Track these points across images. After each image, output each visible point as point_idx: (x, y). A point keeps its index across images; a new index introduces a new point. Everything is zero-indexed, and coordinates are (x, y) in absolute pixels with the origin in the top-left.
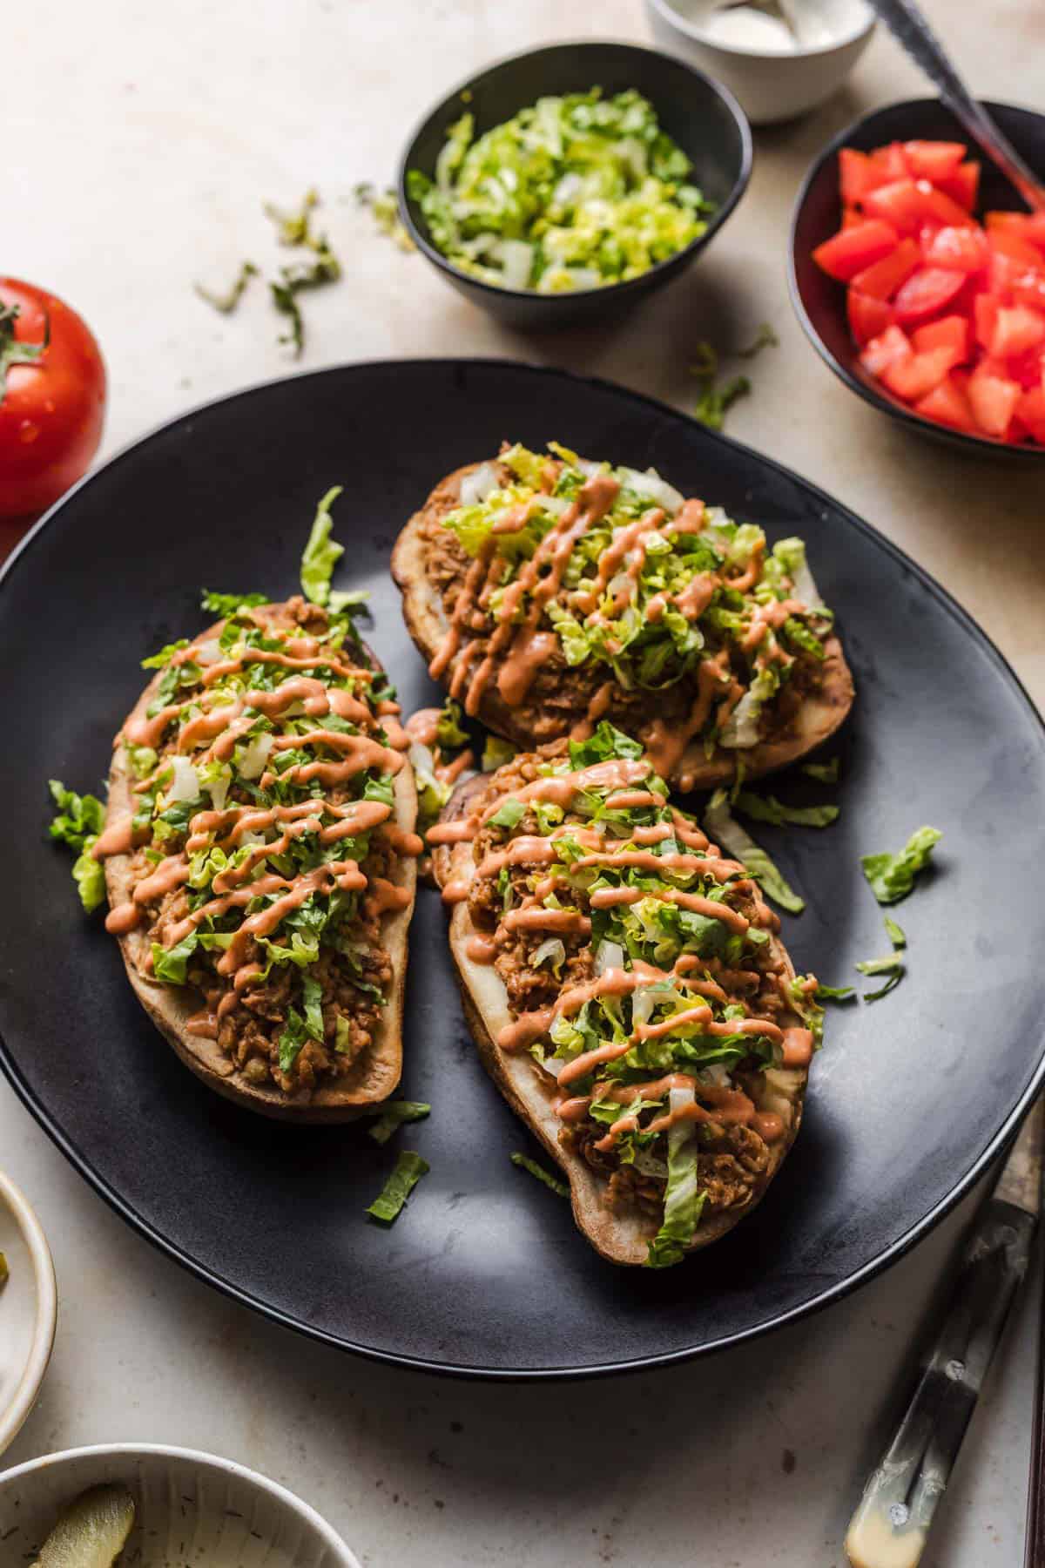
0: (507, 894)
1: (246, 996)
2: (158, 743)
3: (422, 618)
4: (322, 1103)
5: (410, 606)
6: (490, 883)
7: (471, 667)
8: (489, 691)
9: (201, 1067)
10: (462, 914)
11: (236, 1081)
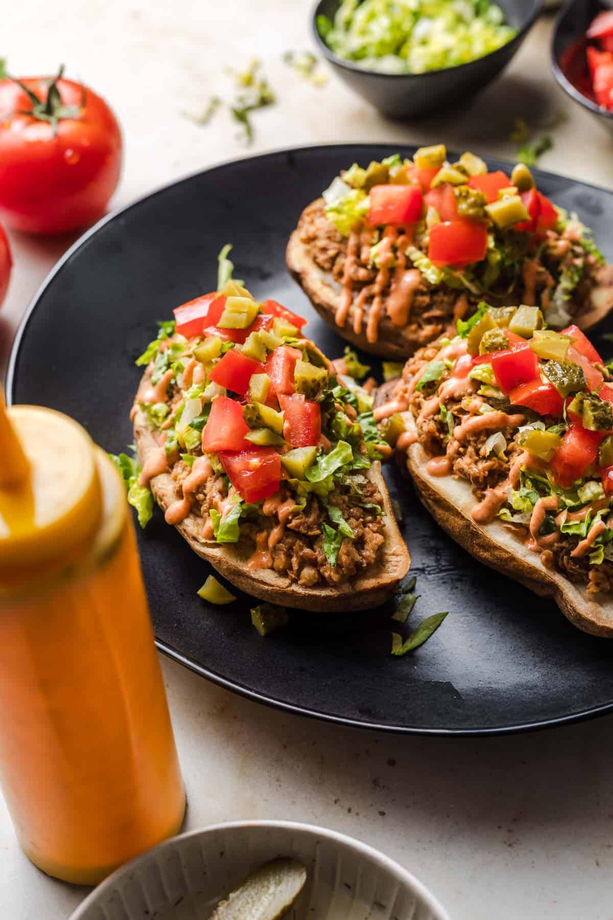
0: (449, 419)
1: (290, 522)
2: (166, 398)
3: (321, 289)
4: (362, 588)
5: (310, 284)
6: (433, 419)
7: (365, 307)
8: (382, 319)
9: (267, 587)
10: (416, 451)
11: (295, 588)
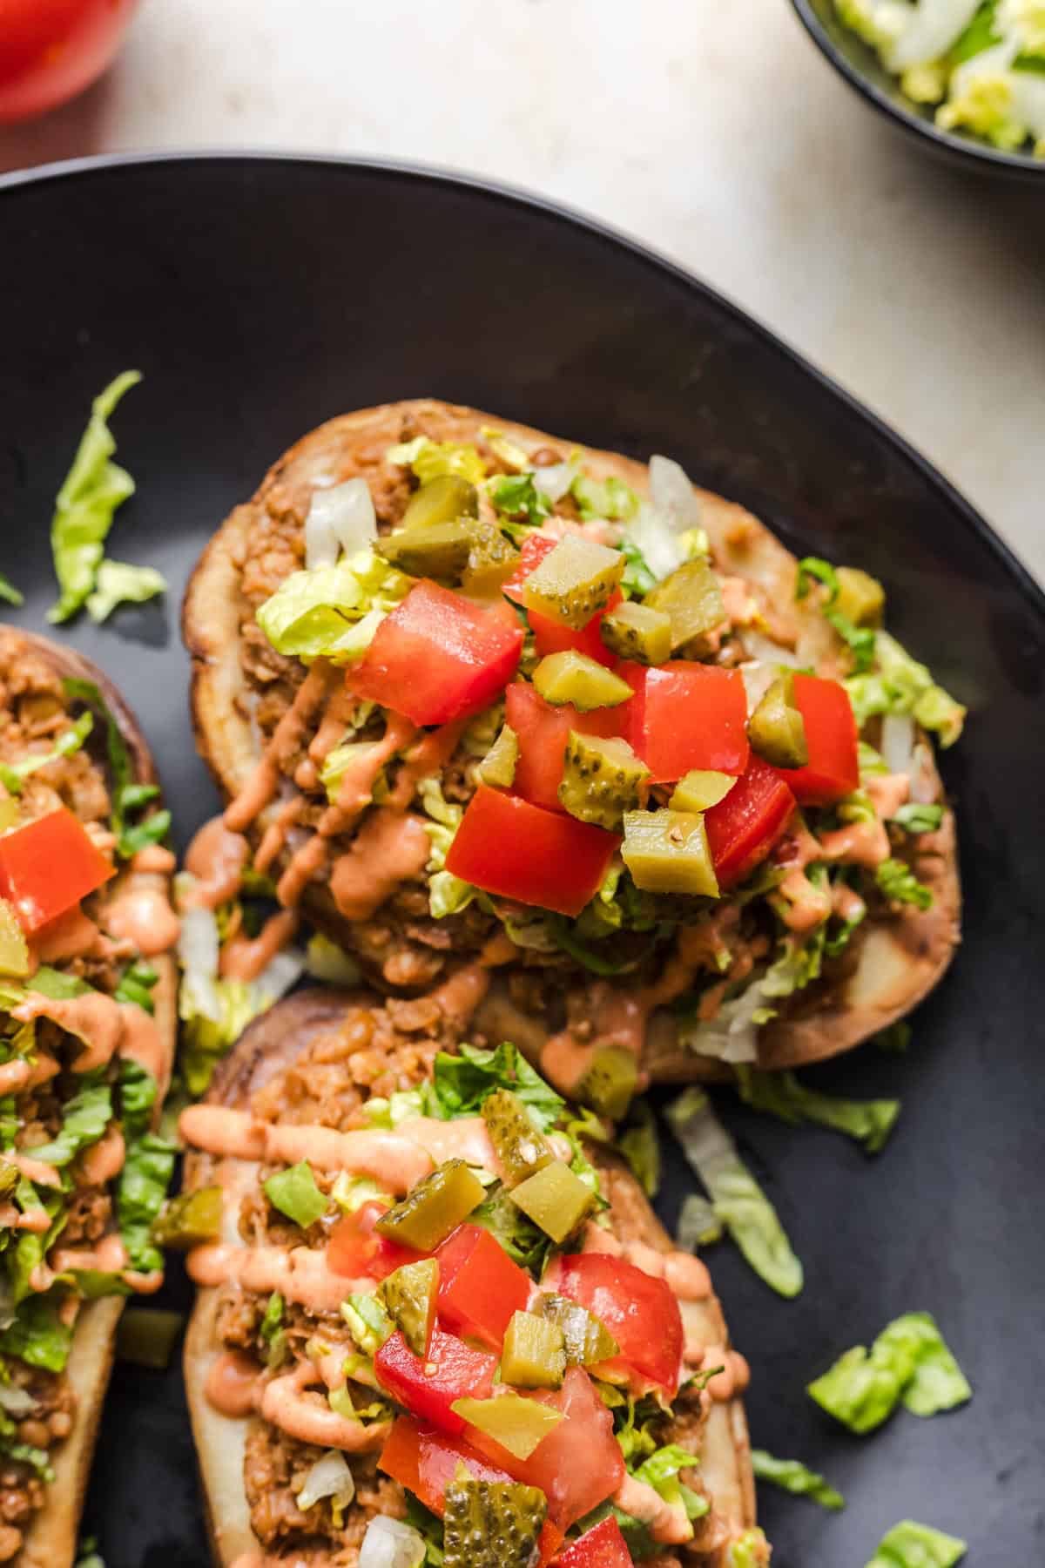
3: (221, 722)
5: (203, 697)
6: (256, 1302)
